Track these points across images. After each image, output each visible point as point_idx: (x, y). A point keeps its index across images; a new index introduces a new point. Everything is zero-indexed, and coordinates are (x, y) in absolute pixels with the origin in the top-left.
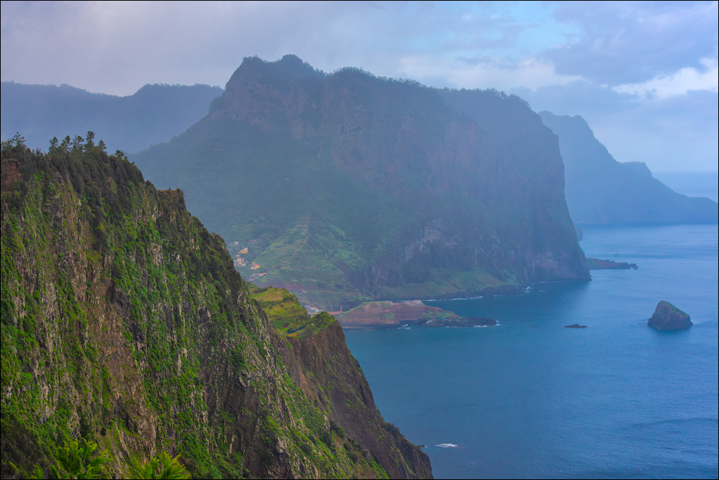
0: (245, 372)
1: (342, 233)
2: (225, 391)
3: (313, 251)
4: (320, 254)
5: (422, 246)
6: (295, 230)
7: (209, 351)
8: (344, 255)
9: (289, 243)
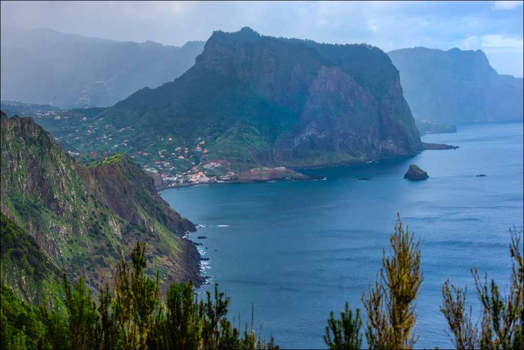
0: (45, 174)
1: (258, 132)
2: (39, 180)
3: (237, 142)
4: (241, 143)
5: (304, 138)
6: (230, 130)
7: (33, 168)
8: (257, 144)
9: (226, 137)
